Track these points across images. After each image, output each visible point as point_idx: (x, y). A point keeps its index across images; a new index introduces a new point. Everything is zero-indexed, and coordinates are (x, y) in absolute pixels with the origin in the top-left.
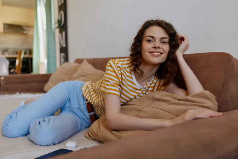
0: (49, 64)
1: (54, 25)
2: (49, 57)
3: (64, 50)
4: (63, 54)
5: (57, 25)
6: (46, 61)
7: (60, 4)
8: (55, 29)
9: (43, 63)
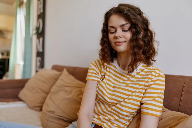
0: (25, 66)
1: (33, 31)
2: (25, 60)
3: (41, 55)
4: (39, 58)
5: (35, 32)
6: (22, 63)
7: (39, 13)
8: (33, 35)
9: (19, 65)
